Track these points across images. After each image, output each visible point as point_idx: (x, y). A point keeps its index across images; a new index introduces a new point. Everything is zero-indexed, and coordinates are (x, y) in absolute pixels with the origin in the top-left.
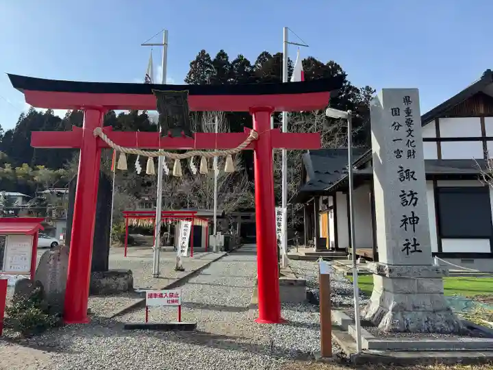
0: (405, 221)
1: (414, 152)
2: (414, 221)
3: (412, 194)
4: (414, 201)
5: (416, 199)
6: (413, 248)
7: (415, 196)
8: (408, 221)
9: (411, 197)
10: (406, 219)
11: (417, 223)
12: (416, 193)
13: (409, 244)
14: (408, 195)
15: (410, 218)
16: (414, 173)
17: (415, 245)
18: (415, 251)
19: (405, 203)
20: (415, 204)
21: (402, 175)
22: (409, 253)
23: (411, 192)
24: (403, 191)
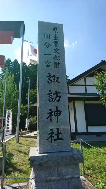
0: (50, 114)
1: (59, 63)
2: (57, 113)
3: (56, 93)
4: (58, 99)
5: (60, 97)
6: (56, 137)
7: (59, 95)
8: (53, 114)
9: (56, 95)
10: (52, 112)
11: (59, 116)
12: (59, 93)
13: (53, 133)
14: (54, 94)
15: (54, 112)
16: (58, 78)
17: (58, 134)
18: (58, 139)
19: (51, 100)
20: (58, 101)
21: (50, 79)
22: (53, 141)
23: (56, 91)
24: (50, 91)
